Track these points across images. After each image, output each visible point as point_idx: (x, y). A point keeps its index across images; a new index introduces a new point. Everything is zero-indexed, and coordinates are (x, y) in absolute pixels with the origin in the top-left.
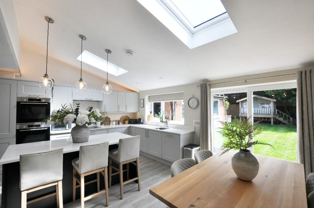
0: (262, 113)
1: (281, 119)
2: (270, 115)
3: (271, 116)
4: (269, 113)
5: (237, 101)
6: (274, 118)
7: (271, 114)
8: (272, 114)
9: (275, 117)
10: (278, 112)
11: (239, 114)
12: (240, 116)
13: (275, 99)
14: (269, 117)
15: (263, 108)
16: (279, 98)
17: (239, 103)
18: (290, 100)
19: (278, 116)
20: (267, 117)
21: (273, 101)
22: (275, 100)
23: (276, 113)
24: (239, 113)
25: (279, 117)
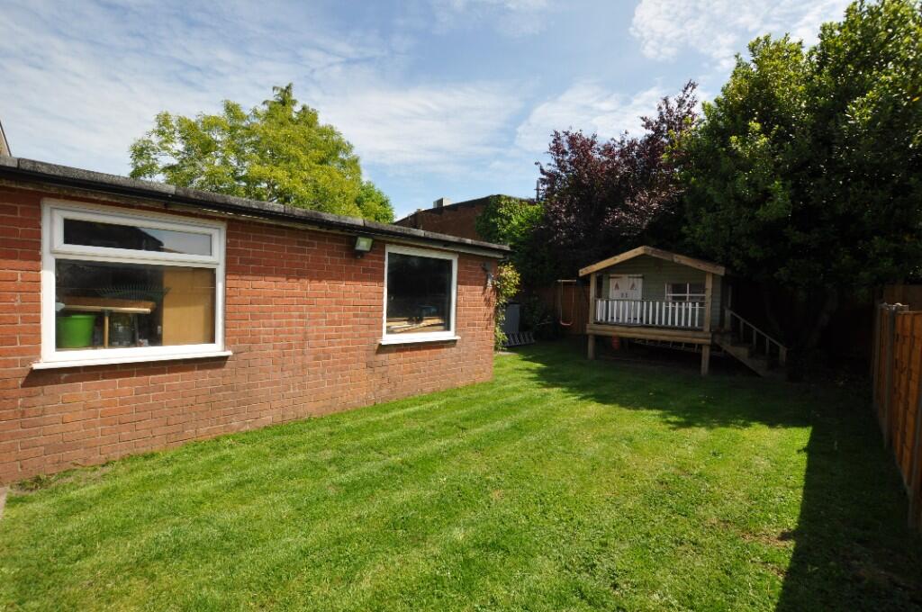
0: (670, 323)
1: (742, 353)
2: (698, 334)
3: (703, 339)
4: (696, 325)
5: (583, 272)
6: (715, 347)
7: (701, 330)
8: (707, 329)
9: (717, 341)
10: (735, 321)
11: (588, 326)
12: (588, 331)
13: (721, 264)
14: (695, 341)
15: (674, 304)
16: (737, 262)
17: (586, 279)
18: (782, 270)
19: (729, 338)
20: (688, 340)
21: (713, 275)
22: (721, 271)
23: (727, 326)
24: (587, 322)
25: (734, 344)
